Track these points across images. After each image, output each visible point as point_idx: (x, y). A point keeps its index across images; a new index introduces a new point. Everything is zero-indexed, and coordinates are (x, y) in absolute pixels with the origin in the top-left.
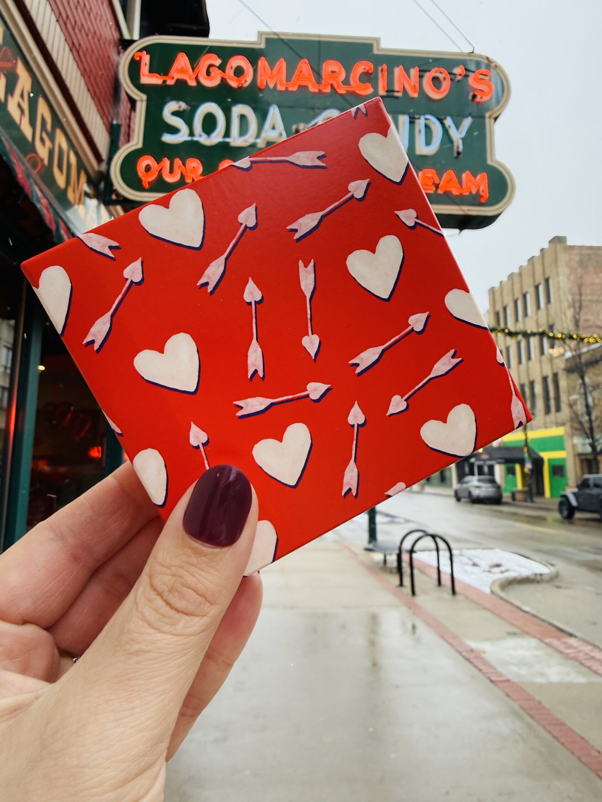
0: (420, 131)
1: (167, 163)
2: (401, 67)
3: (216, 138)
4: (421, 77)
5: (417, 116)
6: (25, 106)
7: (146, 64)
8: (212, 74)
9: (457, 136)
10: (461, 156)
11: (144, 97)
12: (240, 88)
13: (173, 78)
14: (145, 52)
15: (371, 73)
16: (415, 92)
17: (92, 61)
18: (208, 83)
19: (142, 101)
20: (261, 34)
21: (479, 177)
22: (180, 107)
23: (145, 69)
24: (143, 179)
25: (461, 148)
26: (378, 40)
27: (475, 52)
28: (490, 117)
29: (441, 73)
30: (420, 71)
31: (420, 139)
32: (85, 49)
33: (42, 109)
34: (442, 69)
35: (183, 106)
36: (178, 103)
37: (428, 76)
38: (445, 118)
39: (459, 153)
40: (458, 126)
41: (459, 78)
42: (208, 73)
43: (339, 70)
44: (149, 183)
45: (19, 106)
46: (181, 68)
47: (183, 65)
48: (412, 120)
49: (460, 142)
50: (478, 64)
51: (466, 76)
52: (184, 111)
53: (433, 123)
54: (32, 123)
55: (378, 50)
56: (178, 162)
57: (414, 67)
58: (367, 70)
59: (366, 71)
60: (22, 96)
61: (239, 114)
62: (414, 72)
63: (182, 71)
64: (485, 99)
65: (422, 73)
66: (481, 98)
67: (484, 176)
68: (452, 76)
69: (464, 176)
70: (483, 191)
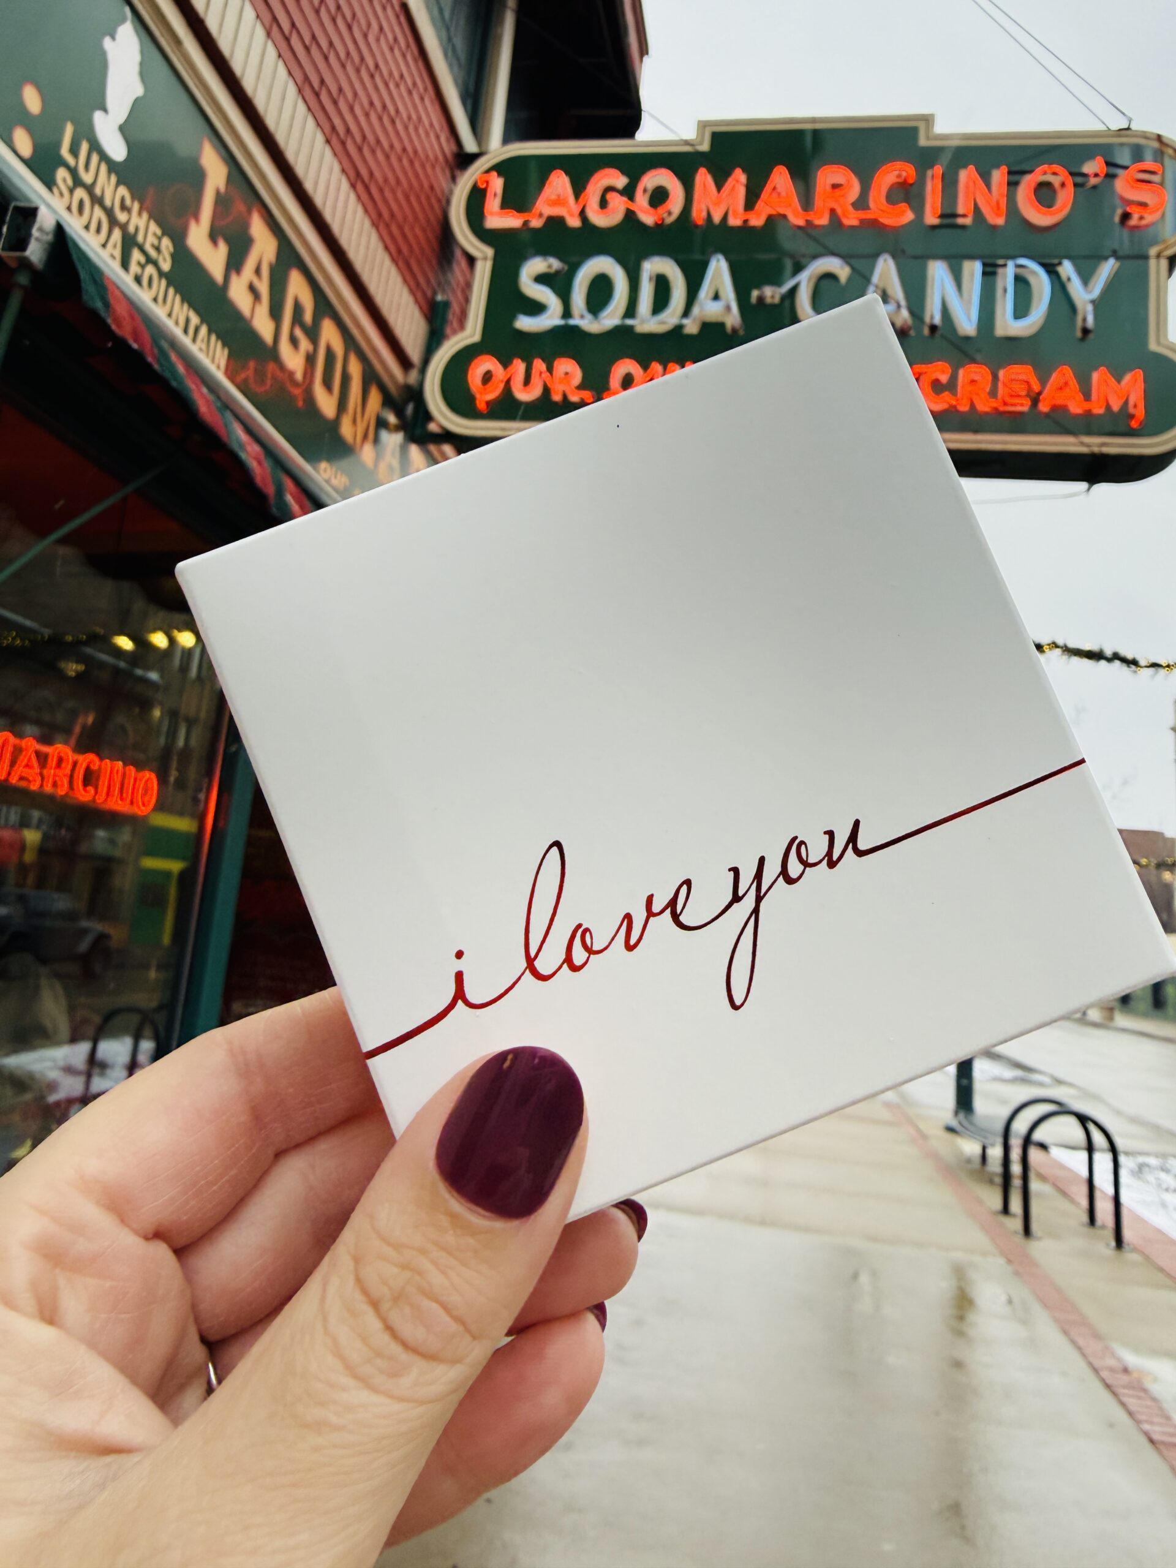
0: (1005, 290)
1: (519, 367)
2: (972, 167)
3: (611, 318)
4: (1013, 184)
5: (1000, 262)
6: (264, 288)
7: (495, 195)
8: (611, 205)
9: (1083, 295)
10: (1091, 336)
11: (490, 252)
12: (659, 226)
13: (541, 215)
14: (495, 174)
15: (911, 185)
16: (998, 215)
17: (397, 200)
18: (600, 220)
19: (485, 259)
20: (703, 125)
21: (1127, 378)
22: (550, 266)
23: (493, 204)
24: (478, 396)
25: (1090, 321)
26: (928, 120)
27: (1134, 127)
28: (1158, 256)
29: (1055, 174)
30: (1010, 173)
31: (1005, 305)
32: (380, 180)
33: (297, 287)
34: (1056, 168)
35: (555, 264)
36: (545, 260)
37: (1028, 182)
38: (1060, 264)
39: (1086, 331)
40: (1086, 279)
41: (1093, 181)
42: (603, 204)
43: (848, 181)
44: (488, 403)
45: (252, 288)
46: (556, 197)
47: (560, 191)
48: (989, 269)
49: (1090, 308)
50: (1137, 153)
51: (1111, 177)
52: (557, 273)
53: (1034, 273)
54: (276, 313)
55: (928, 138)
56: (539, 365)
57: (998, 167)
58: (903, 178)
59: (900, 180)
60: (258, 271)
61: (654, 274)
62: (998, 176)
63: (559, 201)
64: (1149, 219)
65: (1015, 178)
66: (1141, 218)
67: (1138, 375)
68: (1079, 180)
69: (1095, 376)
70: (1135, 406)
